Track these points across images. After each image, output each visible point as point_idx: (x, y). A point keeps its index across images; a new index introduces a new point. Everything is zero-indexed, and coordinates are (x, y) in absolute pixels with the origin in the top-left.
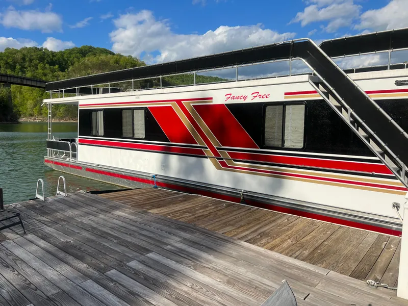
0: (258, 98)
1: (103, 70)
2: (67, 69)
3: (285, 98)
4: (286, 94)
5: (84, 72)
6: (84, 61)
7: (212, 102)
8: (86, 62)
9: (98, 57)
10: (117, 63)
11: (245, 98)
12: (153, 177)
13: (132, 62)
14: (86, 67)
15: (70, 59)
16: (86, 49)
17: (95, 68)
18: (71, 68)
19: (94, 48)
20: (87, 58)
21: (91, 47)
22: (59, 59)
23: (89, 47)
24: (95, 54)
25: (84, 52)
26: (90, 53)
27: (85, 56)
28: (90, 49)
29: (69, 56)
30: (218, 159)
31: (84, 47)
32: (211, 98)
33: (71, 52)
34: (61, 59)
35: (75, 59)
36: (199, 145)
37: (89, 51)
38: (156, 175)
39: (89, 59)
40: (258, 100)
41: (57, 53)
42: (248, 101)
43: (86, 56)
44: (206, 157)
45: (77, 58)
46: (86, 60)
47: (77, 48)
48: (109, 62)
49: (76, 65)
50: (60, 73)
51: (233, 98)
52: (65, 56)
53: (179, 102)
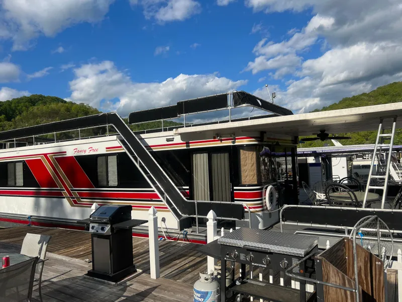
0: (92, 151)
1: (53, 118)
2: (14, 118)
3: (107, 151)
4: (107, 148)
5: (32, 121)
6: (33, 110)
7: (66, 155)
8: (35, 110)
9: (48, 105)
10: (69, 112)
11: (85, 151)
12: (28, 218)
13: (84, 109)
14: (35, 116)
15: (18, 108)
16: (36, 98)
17: (45, 117)
18: (18, 118)
19: (45, 97)
20: (36, 107)
21: (41, 96)
22: (5, 109)
23: (39, 96)
24: (45, 103)
25: (32, 101)
26: (40, 102)
27: (34, 105)
28: (41, 98)
29: (17, 105)
30: (72, 198)
31: (33, 95)
32: (66, 152)
33: (18, 101)
34: (8, 108)
35: (24, 108)
36: (59, 188)
37: (39, 100)
38: (31, 216)
39: (38, 108)
40: (92, 153)
41: (5, 102)
42: (87, 154)
43: (36, 104)
44: (64, 198)
45: (26, 107)
46: (35, 109)
47: (26, 97)
48: (60, 110)
49: (24, 114)
50: (6, 123)
51: (78, 152)
52: (13, 105)
53: (45, 155)
